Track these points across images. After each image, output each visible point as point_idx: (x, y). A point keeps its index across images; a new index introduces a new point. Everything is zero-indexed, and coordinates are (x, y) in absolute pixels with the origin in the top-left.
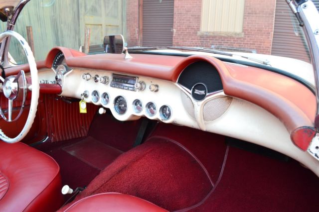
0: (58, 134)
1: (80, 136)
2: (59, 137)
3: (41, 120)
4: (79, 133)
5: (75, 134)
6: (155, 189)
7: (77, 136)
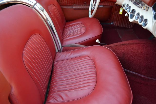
0: (118, 23)
1: (128, 27)
2: (118, 24)
3: (113, 14)
4: (128, 25)
5: (126, 25)
6: (133, 59)
7: (126, 27)
